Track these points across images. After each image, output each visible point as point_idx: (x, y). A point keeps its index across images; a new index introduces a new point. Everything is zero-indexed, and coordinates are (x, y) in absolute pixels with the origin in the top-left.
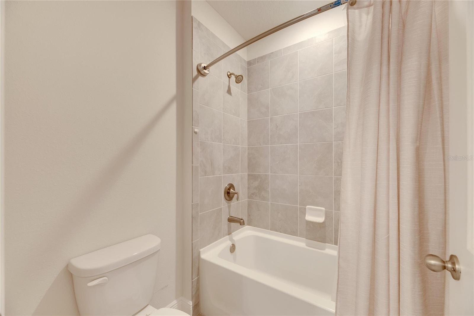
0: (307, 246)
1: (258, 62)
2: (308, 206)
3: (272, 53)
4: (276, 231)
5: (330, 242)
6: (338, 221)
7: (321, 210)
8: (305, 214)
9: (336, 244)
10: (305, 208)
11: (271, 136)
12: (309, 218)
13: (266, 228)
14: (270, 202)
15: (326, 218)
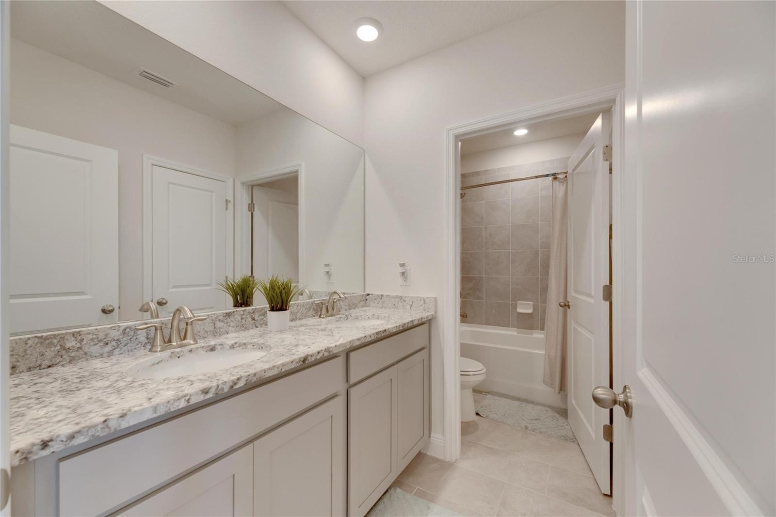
0: (518, 333)
1: (472, 176)
2: (518, 302)
3: (486, 170)
4: (490, 325)
5: (537, 329)
6: (544, 311)
7: (529, 304)
8: (516, 308)
9: (542, 329)
10: (516, 304)
11: (485, 243)
12: (519, 310)
13: (481, 324)
14: (484, 301)
15: (534, 309)
